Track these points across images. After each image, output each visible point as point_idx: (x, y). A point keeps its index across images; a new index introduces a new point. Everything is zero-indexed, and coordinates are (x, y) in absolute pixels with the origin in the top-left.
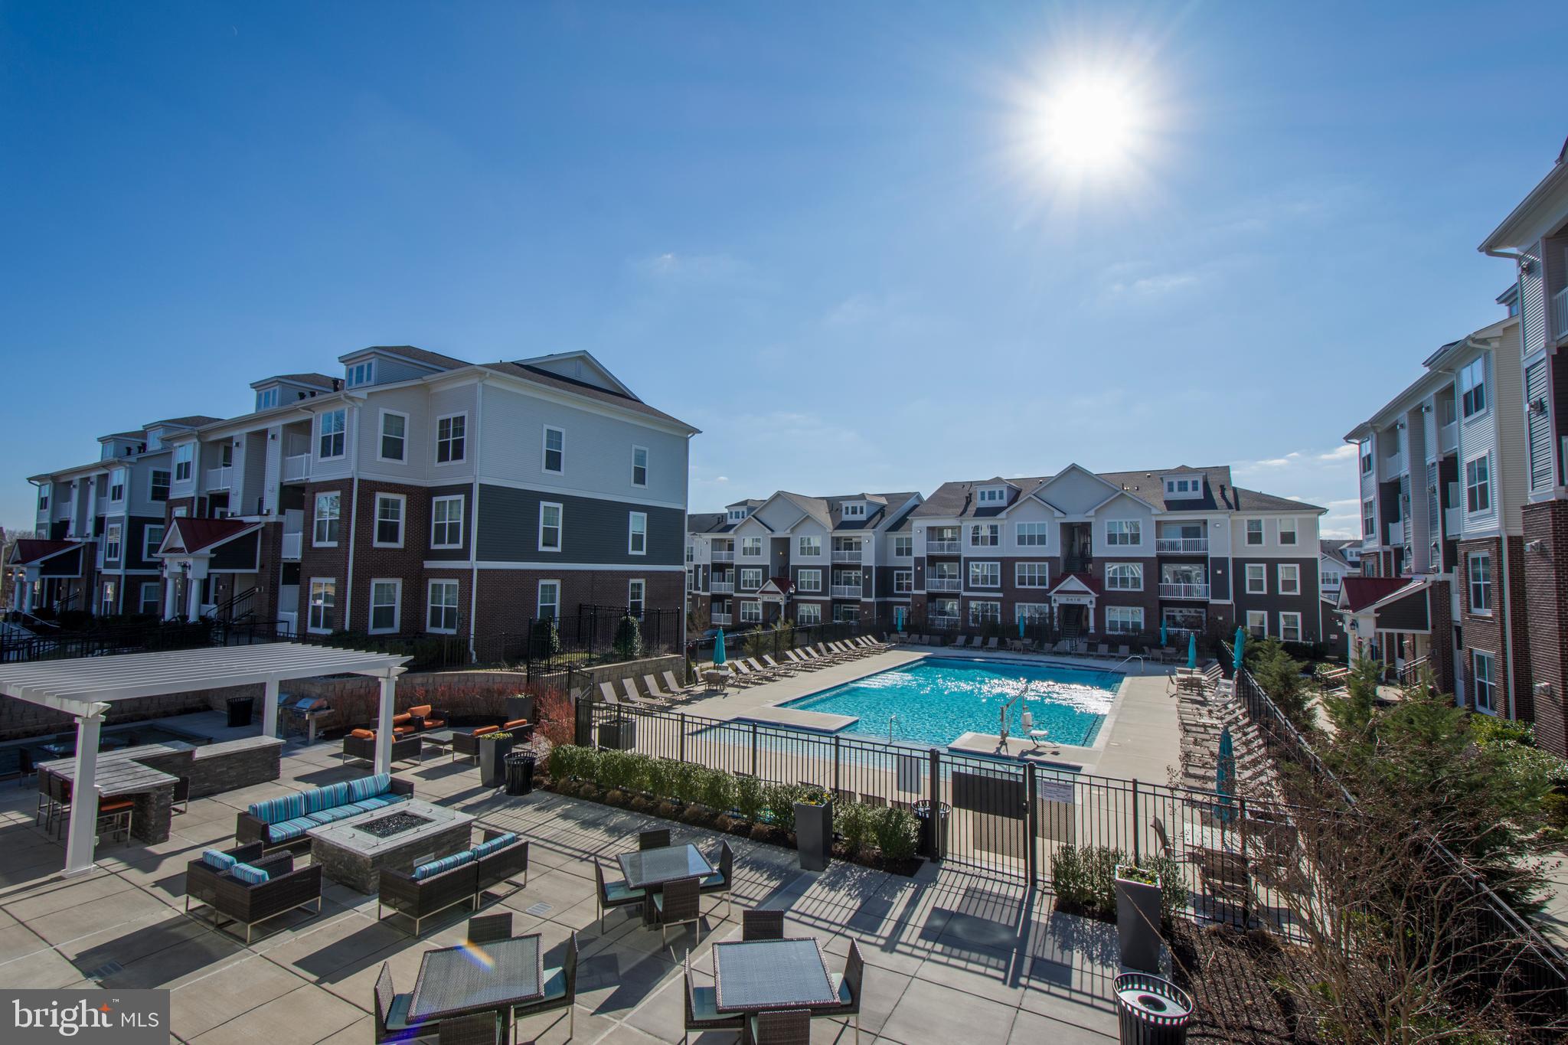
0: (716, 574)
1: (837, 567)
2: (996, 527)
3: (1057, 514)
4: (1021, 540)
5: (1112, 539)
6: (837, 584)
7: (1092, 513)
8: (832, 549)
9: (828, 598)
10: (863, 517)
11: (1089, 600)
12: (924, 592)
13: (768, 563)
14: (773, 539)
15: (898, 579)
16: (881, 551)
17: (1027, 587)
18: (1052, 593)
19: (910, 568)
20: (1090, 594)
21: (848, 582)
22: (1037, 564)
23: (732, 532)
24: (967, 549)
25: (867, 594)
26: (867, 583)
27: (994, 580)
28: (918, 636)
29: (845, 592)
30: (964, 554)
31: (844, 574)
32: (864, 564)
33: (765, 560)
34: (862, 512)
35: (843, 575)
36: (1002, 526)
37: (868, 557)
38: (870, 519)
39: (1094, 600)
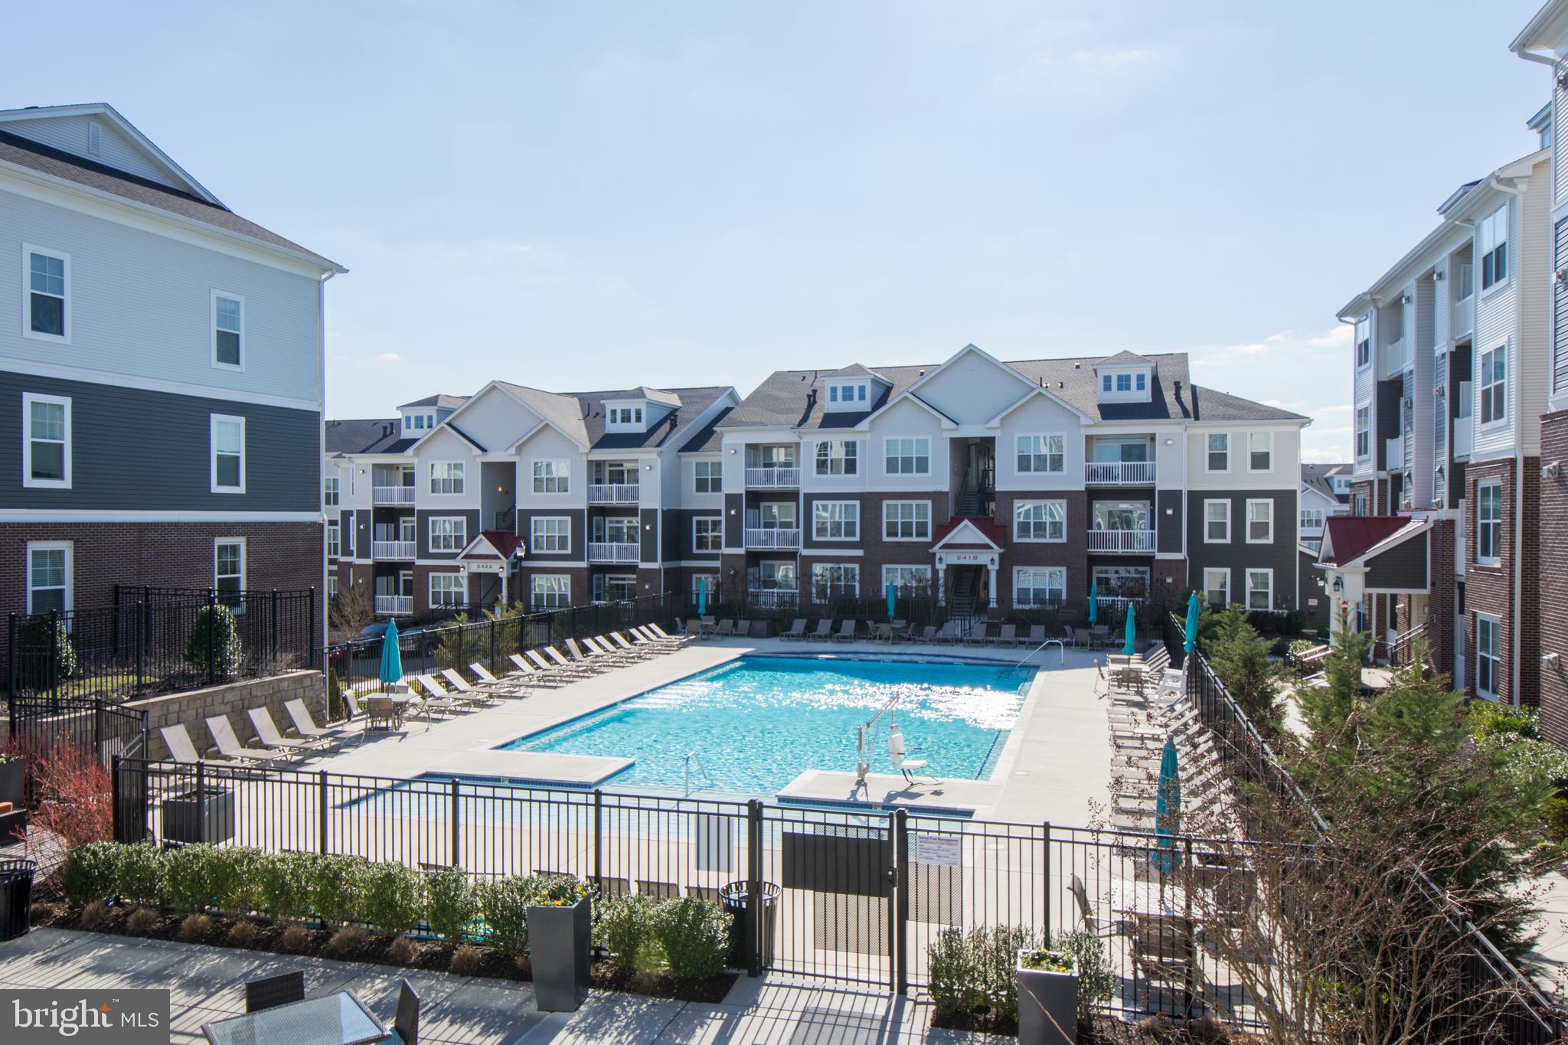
0: (382, 527)
1: (598, 512)
2: (854, 444)
3: (946, 423)
4: (892, 466)
5: (1024, 464)
6: (599, 540)
7: (996, 422)
8: (589, 482)
9: (583, 564)
10: (641, 428)
11: (989, 558)
12: (741, 551)
13: (477, 505)
14: (484, 465)
15: (699, 531)
16: (671, 484)
17: (900, 539)
18: (936, 548)
19: (718, 513)
20: (991, 548)
21: (616, 536)
22: (914, 502)
23: (410, 452)
24: (809, 481)
25: (649, 556)
26: (648, 539)
27: (850, 530)
28: (731, 622)
29: (611, 553)
30: (805, 489)
31: (610, 523)
32: (643, 504)
33: (472, 498)
34: (638, 419)
35: (608, 525)
36: (863, 442)
37: (650, 496)
38: (652, 430)
39: (996, 558)
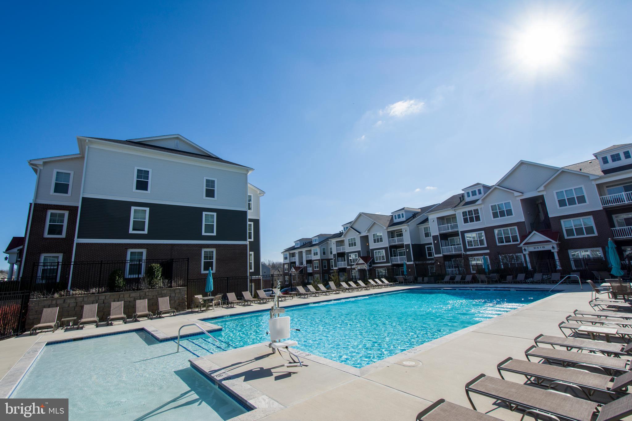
0: (340, 259)
1: (391, 247)
2: (477, 210)
3: (516, 194)
4: (495, 215)
5: (562, 203)
6: (395, 256)
7: (542, 188)
8: (389, 238)
9: (390, 264)
10: (404, 219)
11: (552, 246)
12: (441, 255)
13: (360, 249)
14: (361, 237)
15: (428, 250)
16: (414, 234)
17: (505, 244)
18: (522, 245)
19: (431, 244)
20: (551, 242)
21: (401, 254)
22: (509, 228)
23: (343, 236)
24: (462, 226)
25: (409, 260)
26: (408, 254)
27: (481, 242)
29: (398, 260)
30: (460, 229)
31: (398, 251)
32: (405, 243)
33: (358, 248)
34: (403, 217)
36: (481, 209)
37: (407, 240)
38: (407, 220)
39: (555, 246)
